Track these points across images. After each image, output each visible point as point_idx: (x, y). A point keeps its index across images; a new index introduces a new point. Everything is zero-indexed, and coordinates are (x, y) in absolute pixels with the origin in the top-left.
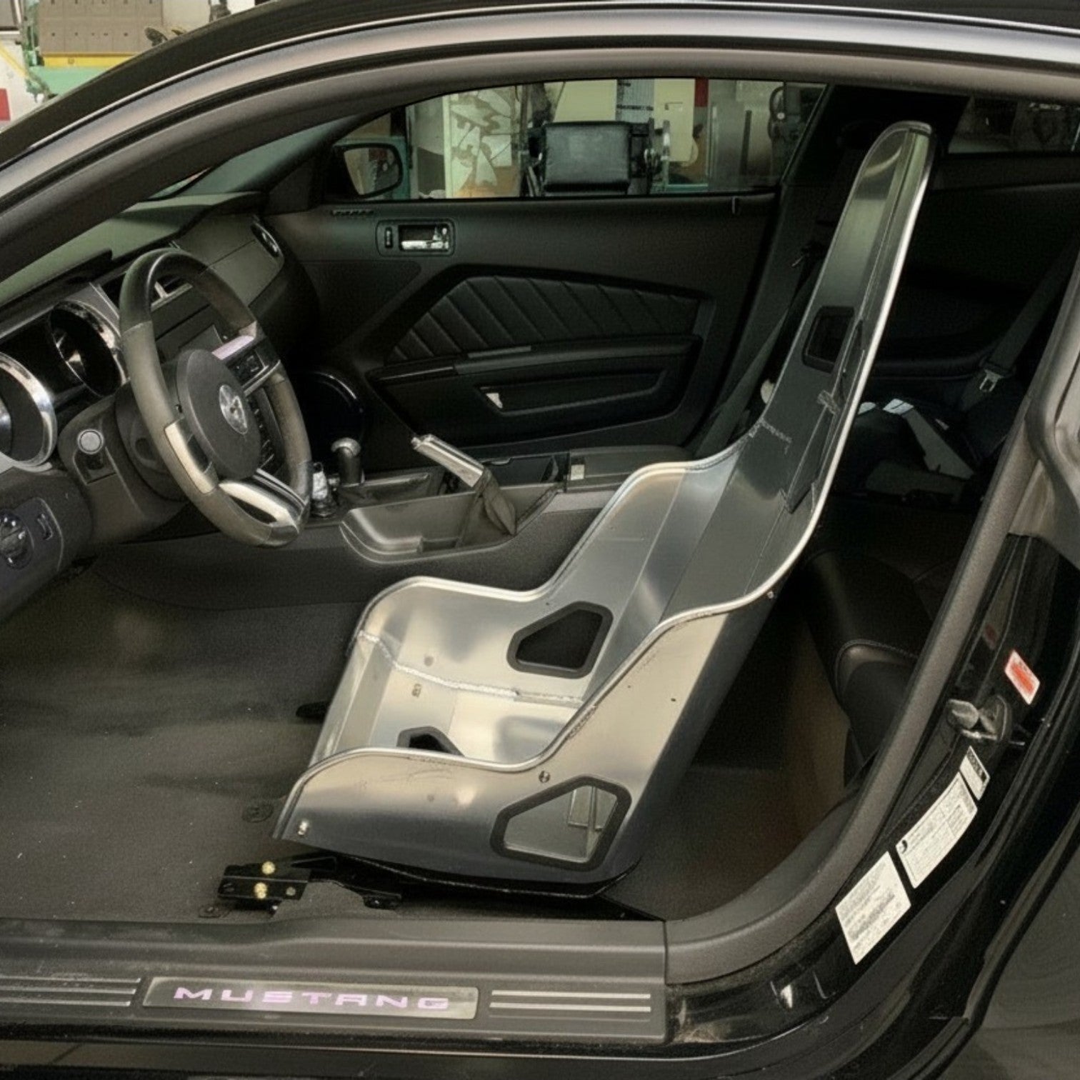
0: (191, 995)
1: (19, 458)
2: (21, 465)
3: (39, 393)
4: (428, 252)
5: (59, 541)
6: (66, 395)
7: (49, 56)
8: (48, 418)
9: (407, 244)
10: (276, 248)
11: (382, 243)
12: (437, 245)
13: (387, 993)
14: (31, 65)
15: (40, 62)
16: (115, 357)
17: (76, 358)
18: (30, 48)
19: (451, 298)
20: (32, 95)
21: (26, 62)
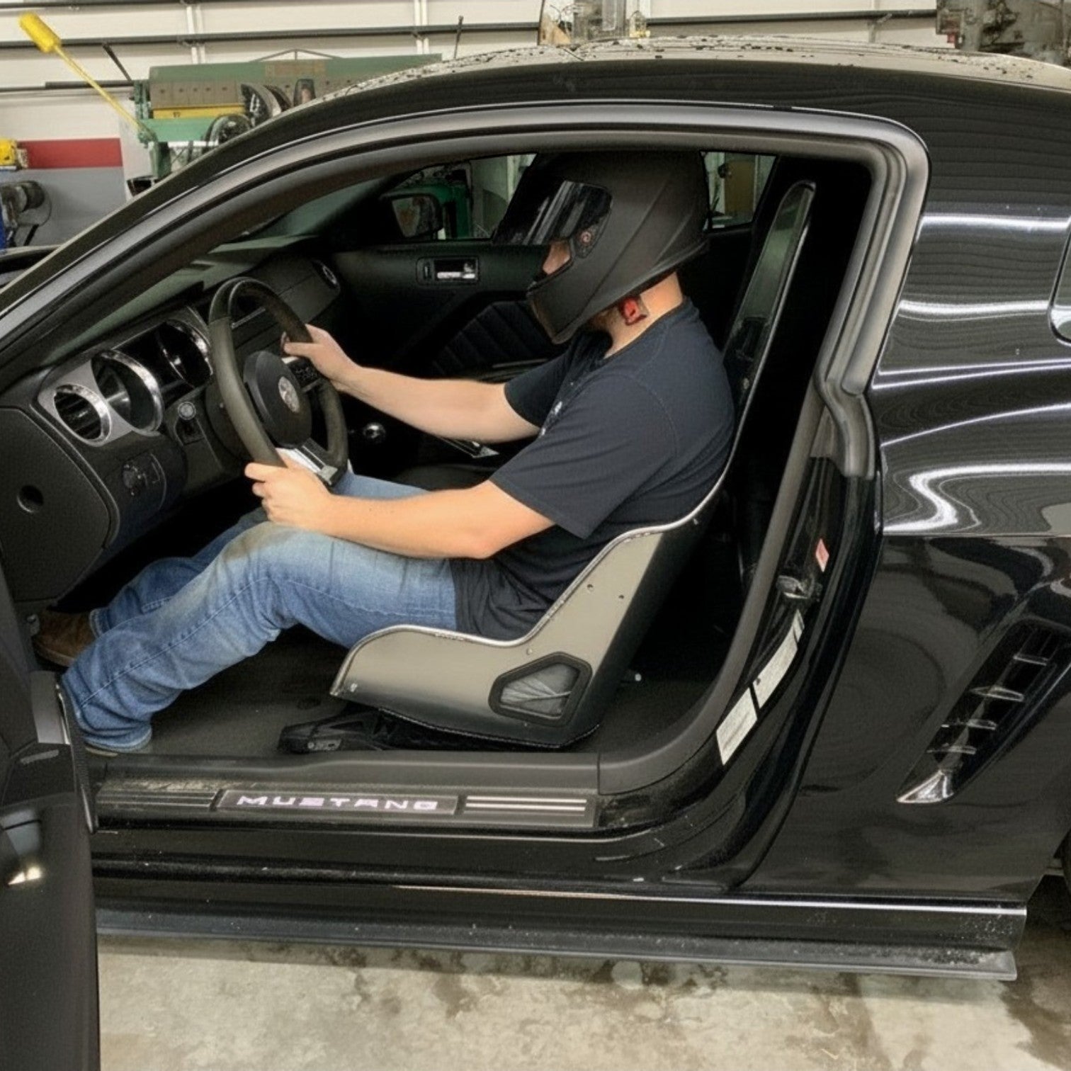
0: (250, 801)
1: (136, 426)
2: (137, 431)
3: (150, 381)
4: (461, 281)
5: (163, 484)
6: (170, 386)
7: (157, 109)
8: (156, 399)
9: (443, 275)
10: (334, 281)
11: (421, 277)
12: (470, 276)
13: (394, 799)
14: (142, 117)
15: (151, 115)
16: (207, 360)
17: (178, 362)
18: (140, 101)
19: (478, 319)
20: (143, 145)
21: (137, 113)
